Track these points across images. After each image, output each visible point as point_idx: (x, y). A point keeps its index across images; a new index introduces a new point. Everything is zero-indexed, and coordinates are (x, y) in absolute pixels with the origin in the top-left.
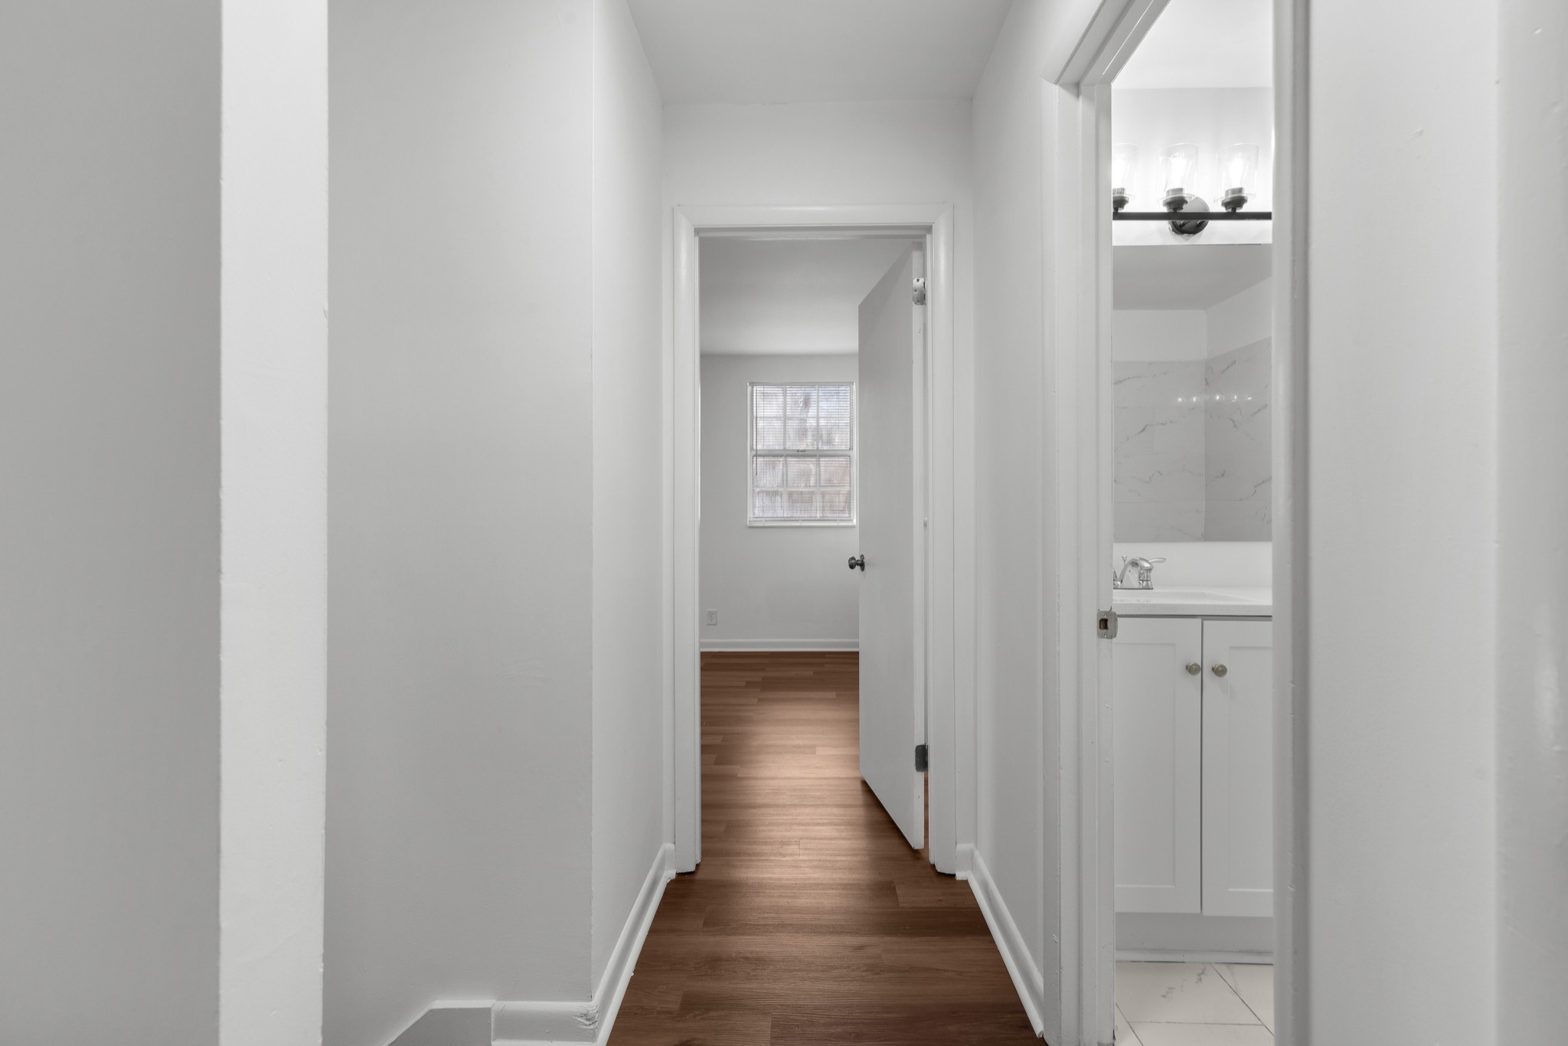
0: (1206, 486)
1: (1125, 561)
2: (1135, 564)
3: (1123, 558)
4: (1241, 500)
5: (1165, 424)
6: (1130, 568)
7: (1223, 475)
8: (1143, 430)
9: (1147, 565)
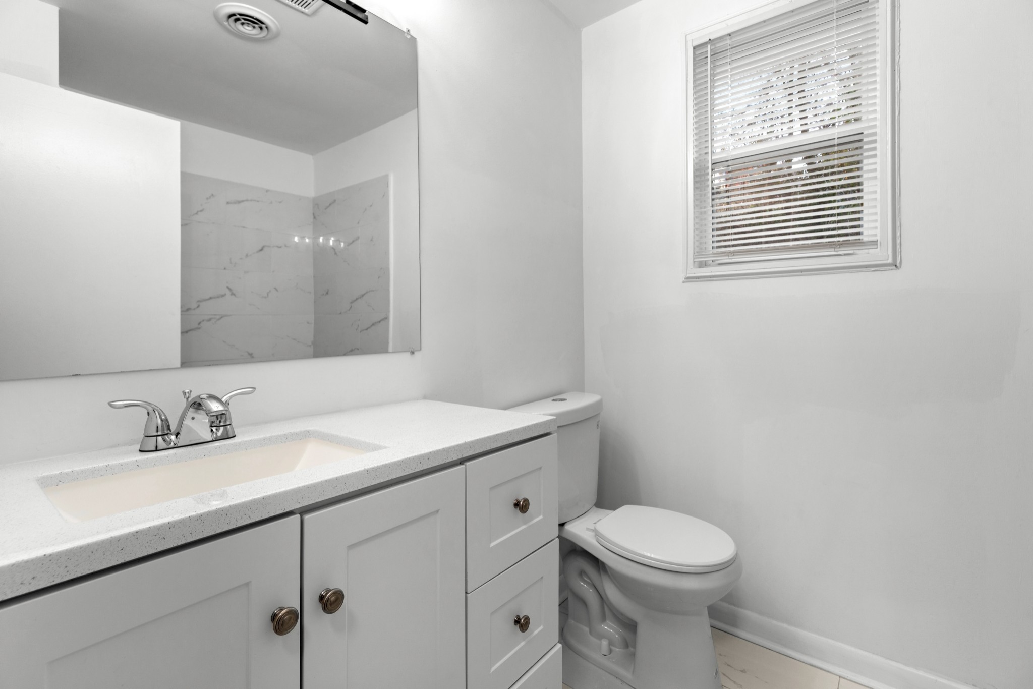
0: (315, 302)
1: (187, 399)
2: (197, 405)
3: (184, 393)
4: (341, 313)
5: (280, 247)
6: (191, 413)
7: (327, 293)
8: (261, 250)
9: (215, 407)
